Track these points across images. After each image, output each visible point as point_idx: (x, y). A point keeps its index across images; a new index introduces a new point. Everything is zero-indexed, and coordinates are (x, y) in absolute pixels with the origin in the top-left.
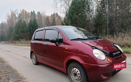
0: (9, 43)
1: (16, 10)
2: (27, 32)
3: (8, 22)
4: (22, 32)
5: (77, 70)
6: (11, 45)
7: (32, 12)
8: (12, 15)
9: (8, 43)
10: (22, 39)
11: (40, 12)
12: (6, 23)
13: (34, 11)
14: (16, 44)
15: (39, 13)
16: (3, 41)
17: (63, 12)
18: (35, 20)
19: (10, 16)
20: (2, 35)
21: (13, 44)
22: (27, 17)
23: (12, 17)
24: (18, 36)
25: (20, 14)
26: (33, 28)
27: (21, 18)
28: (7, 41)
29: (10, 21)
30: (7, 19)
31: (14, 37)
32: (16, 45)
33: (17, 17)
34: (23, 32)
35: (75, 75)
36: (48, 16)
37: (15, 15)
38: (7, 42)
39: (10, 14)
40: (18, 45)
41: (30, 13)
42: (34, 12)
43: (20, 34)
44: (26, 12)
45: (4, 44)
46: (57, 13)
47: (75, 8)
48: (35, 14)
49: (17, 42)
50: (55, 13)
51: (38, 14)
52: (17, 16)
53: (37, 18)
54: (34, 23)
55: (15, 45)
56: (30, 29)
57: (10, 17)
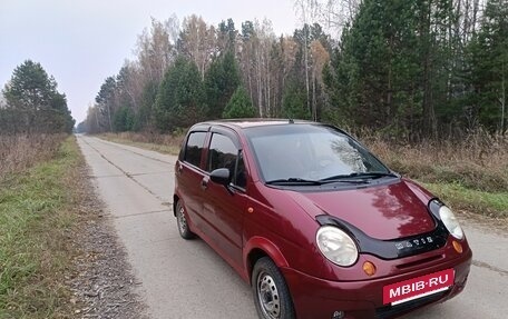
0: (142, 141)
1: (171, 20)
2: (201, 102)
3: (143, 63)
4: (182, 103)
5: (273, 284)
6: (146, 148)
7: (222, 25)
8: (155, 40)
9: (138, 140)
10: (181, 127)
11: (251, 25)
12: (139, 67)
13: (230, 20)
14: (163, 148)
15: (248, 28)
16: (125, 130)
17: (337, 21)
18: (229, 60)
19: (151, 41)
20: (123, 109)
21: (152, 145)
22: (206, 44)
23: (155, 47)
24: (171, 117)
25: (181, 35)
26: (221, 88)
27: (186, 50)
28: (137, 131)
29: (150, 59)
30: (141, 53)
31: (158, 120)
32: (161, 152)
33: (171, 47)
34: (187, 103)
35: (269, 298)
36: (282, 39)
37: (165, 38)
38: (137, 136)
39: (151, 36)
40: (165, 152)
41: (217, 27)
42: (231, 24)
43: (176, 109)
44: (203, 25)
45: (126, 141)
46: (317, 25)
47: (383, 8)
48: (233, 34)
49: (167, 137)
50: (311, 23)
51: (244, 32)
52: (172, 42)
53: (241, 49)
54: (227, 69)
55: (157, 150)
56: (210, 94)
57: (150, 47)
